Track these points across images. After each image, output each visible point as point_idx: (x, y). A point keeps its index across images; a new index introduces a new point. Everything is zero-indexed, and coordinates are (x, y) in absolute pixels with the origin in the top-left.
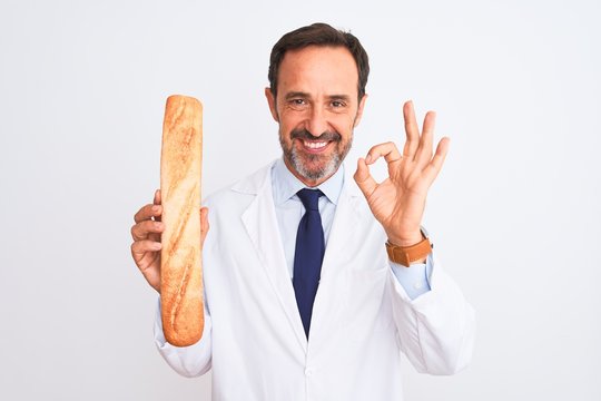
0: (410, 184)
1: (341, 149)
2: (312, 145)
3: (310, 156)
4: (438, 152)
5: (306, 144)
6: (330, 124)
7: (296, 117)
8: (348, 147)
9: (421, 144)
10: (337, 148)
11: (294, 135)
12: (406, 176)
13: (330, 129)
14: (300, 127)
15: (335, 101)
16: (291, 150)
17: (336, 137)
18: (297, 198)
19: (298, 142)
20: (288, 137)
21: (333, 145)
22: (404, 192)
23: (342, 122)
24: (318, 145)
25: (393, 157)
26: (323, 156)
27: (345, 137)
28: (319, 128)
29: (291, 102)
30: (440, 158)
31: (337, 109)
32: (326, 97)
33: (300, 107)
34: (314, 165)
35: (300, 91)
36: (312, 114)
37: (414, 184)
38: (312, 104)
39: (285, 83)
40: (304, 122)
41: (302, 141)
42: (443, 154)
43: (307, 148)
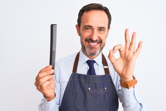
0: (129, 59)
1: (102, 46)
2: (92, 44)
3: (91, 48)
4: (139, 46)
5: (90, 43)
6: (99, 37)
7: (87, 34)
8: (104, 45)
9: (131, 44)
10: (100, 46)
11: (86, 40)
12: (127, 55)
13: (99, 39)
14: (88, 37)
15: (101, 29)
16: (85, 46)
17: (100, 42)
18: (86, 63)
19: (87, 43)
20: (84, 41)
21: (99, 44)
22: (126, 62)
23: (102, 36)
24: (94, 44)
25: (121, 50)
26: (95, 48)
27: (103, 42)
28: (95, 38)
29: (85, 29)
30: (139, 49)
31: (101, 32)
32: (98, 27)
33: (88, 31)
34: (92, 51)
35: (89, 25)
36: (93, 33)
37: (131, 58)
38: (93, 30)
39: (84, 22)
40: (90, 36)
41: (89, 42)
42: (140, 47)
43: (90, 45)
